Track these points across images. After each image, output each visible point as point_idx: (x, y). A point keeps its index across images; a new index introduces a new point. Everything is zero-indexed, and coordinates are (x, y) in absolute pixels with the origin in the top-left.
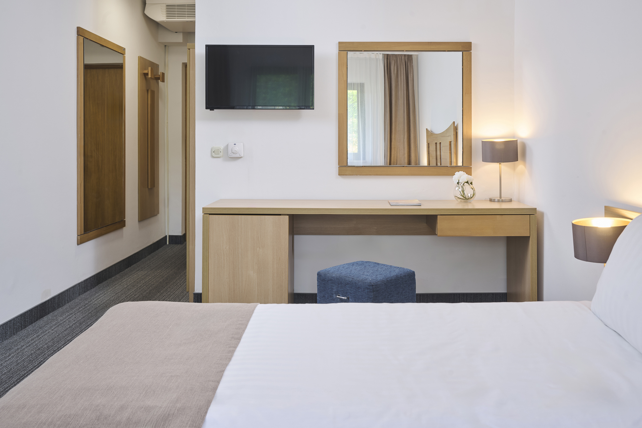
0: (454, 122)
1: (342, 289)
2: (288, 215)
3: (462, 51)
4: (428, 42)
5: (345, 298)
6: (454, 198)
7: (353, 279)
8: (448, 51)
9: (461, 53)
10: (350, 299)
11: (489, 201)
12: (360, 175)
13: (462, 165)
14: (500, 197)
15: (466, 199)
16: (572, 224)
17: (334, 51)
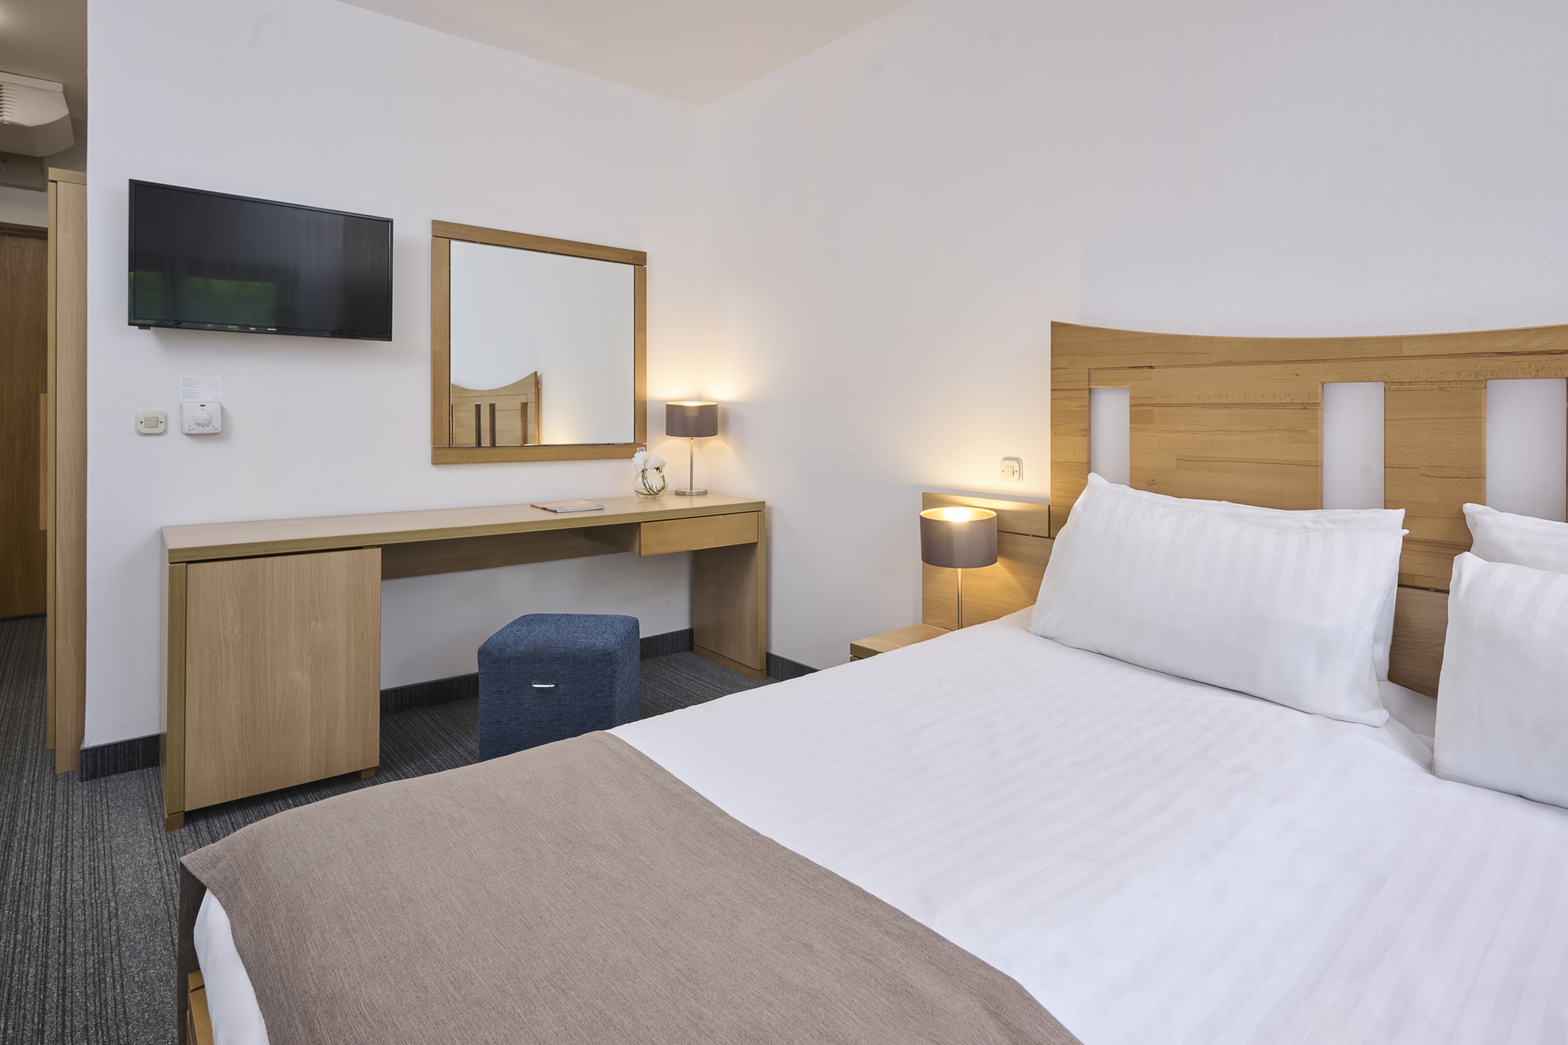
0: (536, 373)
1: (543, 671)
2: (378, 546)
3: (634, 265)
4: (585, 244)
5: (552, 686)
6: (634, 494)
7: (566, 648)
8: (614, 262)
9: (633, 266)
10: (560, 686)
11: (675, 496)
12: (474, 463)
13: (633, 441)
14: (691, 489)
15: (652, 494)
16: (921, 517)
17: (426, 235)
